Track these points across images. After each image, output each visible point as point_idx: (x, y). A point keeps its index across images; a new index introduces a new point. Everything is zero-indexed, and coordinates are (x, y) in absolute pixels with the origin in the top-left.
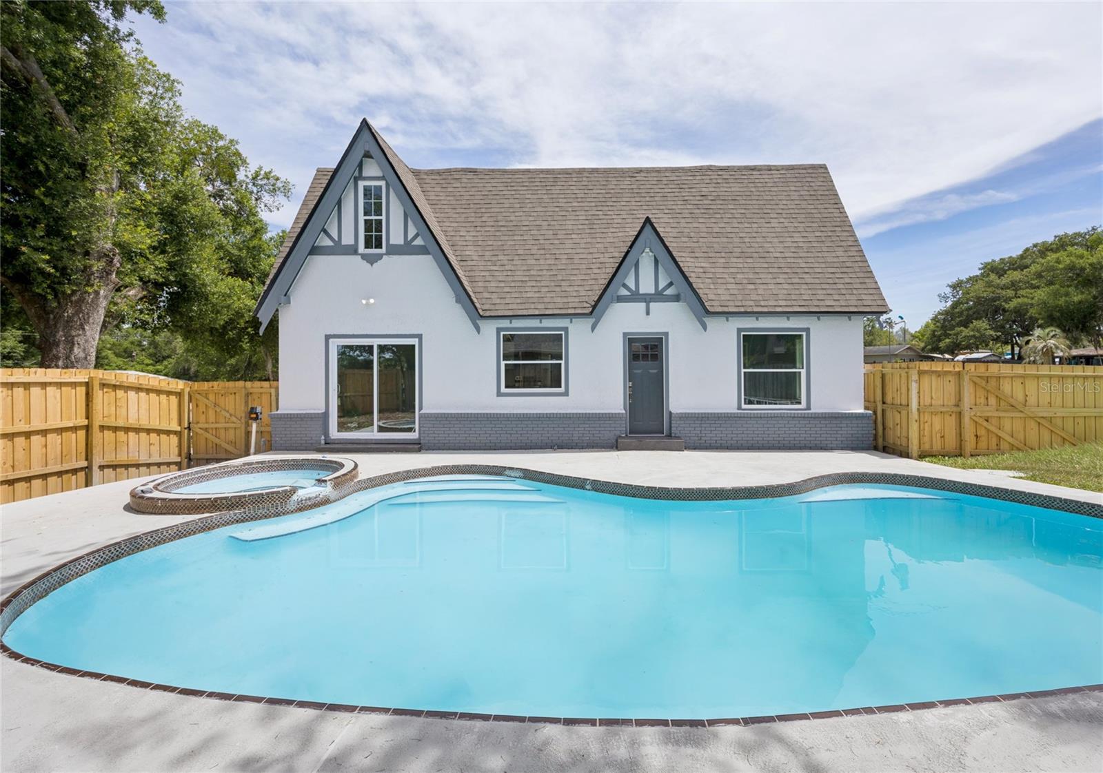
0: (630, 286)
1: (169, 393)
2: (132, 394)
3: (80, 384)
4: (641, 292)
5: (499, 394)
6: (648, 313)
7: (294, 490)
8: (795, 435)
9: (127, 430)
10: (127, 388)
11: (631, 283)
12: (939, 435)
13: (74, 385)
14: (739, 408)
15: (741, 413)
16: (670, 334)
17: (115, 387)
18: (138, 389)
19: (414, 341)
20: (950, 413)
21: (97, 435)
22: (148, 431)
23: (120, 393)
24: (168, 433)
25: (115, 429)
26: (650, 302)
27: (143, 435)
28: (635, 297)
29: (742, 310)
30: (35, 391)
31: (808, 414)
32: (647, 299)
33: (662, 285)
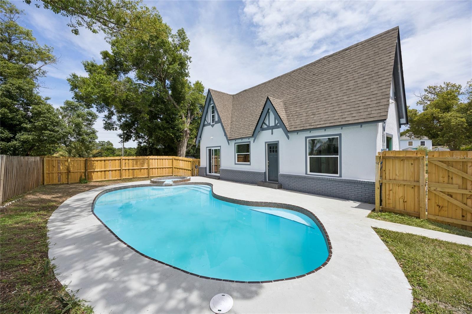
0: (266, 123)
1: (189, 161)
2: (181, 161)
3: (171, 159)
4: (270, 126)
5: (236, 164)
6: (272, 134)
7: (164, 182)
8: (330, 190)
9: (180, 169)
10: (180, 160)
11: (267, 123)
12: (401, 200)
13: (170, 159)
14: (306, 174)
15: (307, 176)
16: (280, 142)
17: (177, 160)
18: (182, 160)
19: (219, 148)
20: (412, 186)
21: (174, 169)
22: (184, 169)
23: (178, 161)
24: (189, 170)
25: (178, 168)
26: (273, 129)
27: (183, 170)
28: (269, 128)
29: (302, 128)
30: (164, 160)
31: (341, 179)
32: (272, 128)
33: (276, 123)
